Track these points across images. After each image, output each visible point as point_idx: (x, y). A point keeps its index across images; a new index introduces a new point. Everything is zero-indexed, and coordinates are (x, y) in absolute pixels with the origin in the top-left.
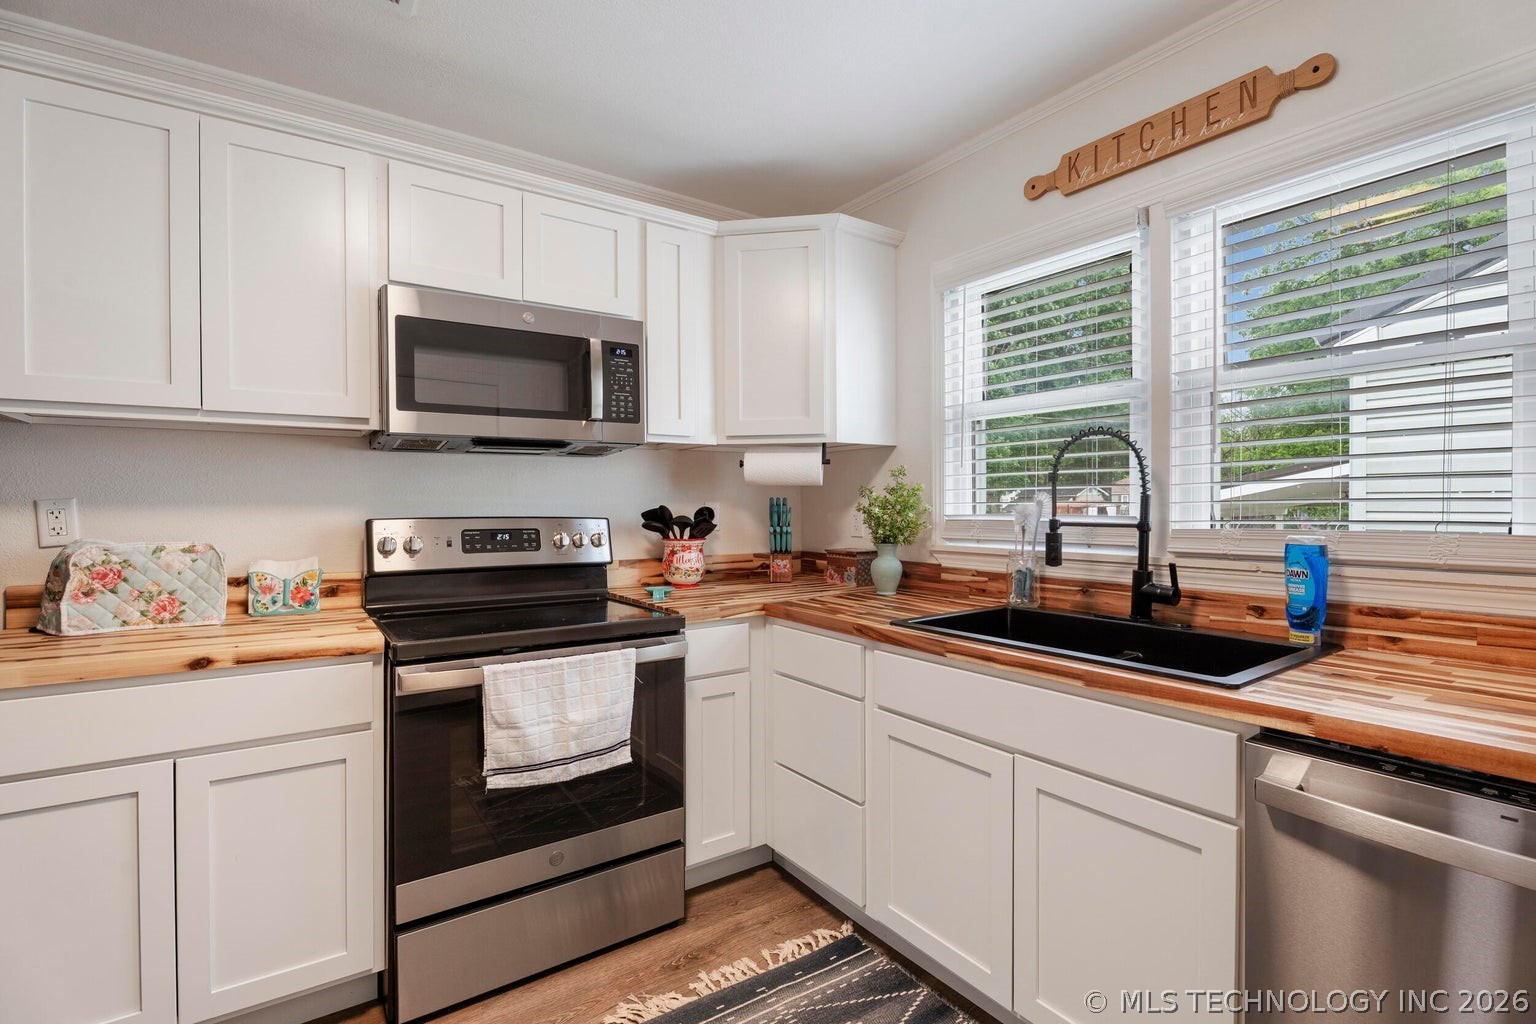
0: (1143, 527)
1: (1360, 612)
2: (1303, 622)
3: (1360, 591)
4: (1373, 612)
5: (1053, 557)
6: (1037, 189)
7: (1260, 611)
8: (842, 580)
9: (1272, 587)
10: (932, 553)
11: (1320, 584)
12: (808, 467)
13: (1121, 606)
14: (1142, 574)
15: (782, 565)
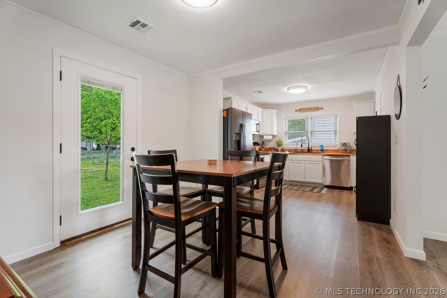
0: (309, 144)
1: (325, 150)
2: (321, 151)
3: (325, 148)
4: (326, 150)
5: (302, 147)
6: (296, 111)
7: (318, 151)
8: (271, 151)
9: (319, 149)
10: (283, 147)
11: (323, 148)
12: (271, 137)
13: (307, 151)
14: (308, 148)
15: (264, 149)
